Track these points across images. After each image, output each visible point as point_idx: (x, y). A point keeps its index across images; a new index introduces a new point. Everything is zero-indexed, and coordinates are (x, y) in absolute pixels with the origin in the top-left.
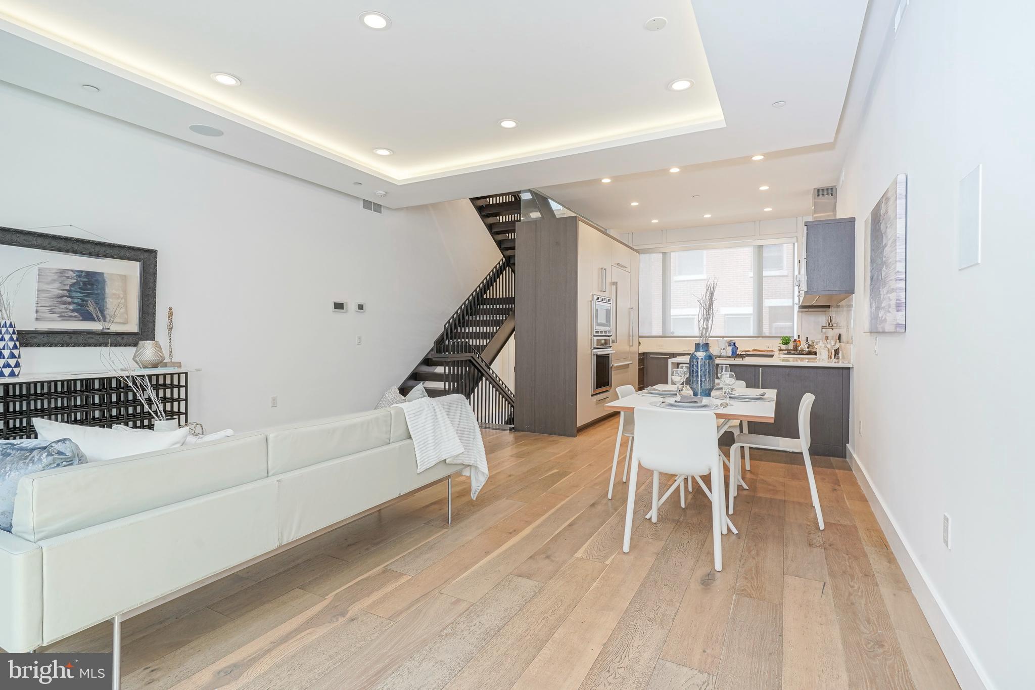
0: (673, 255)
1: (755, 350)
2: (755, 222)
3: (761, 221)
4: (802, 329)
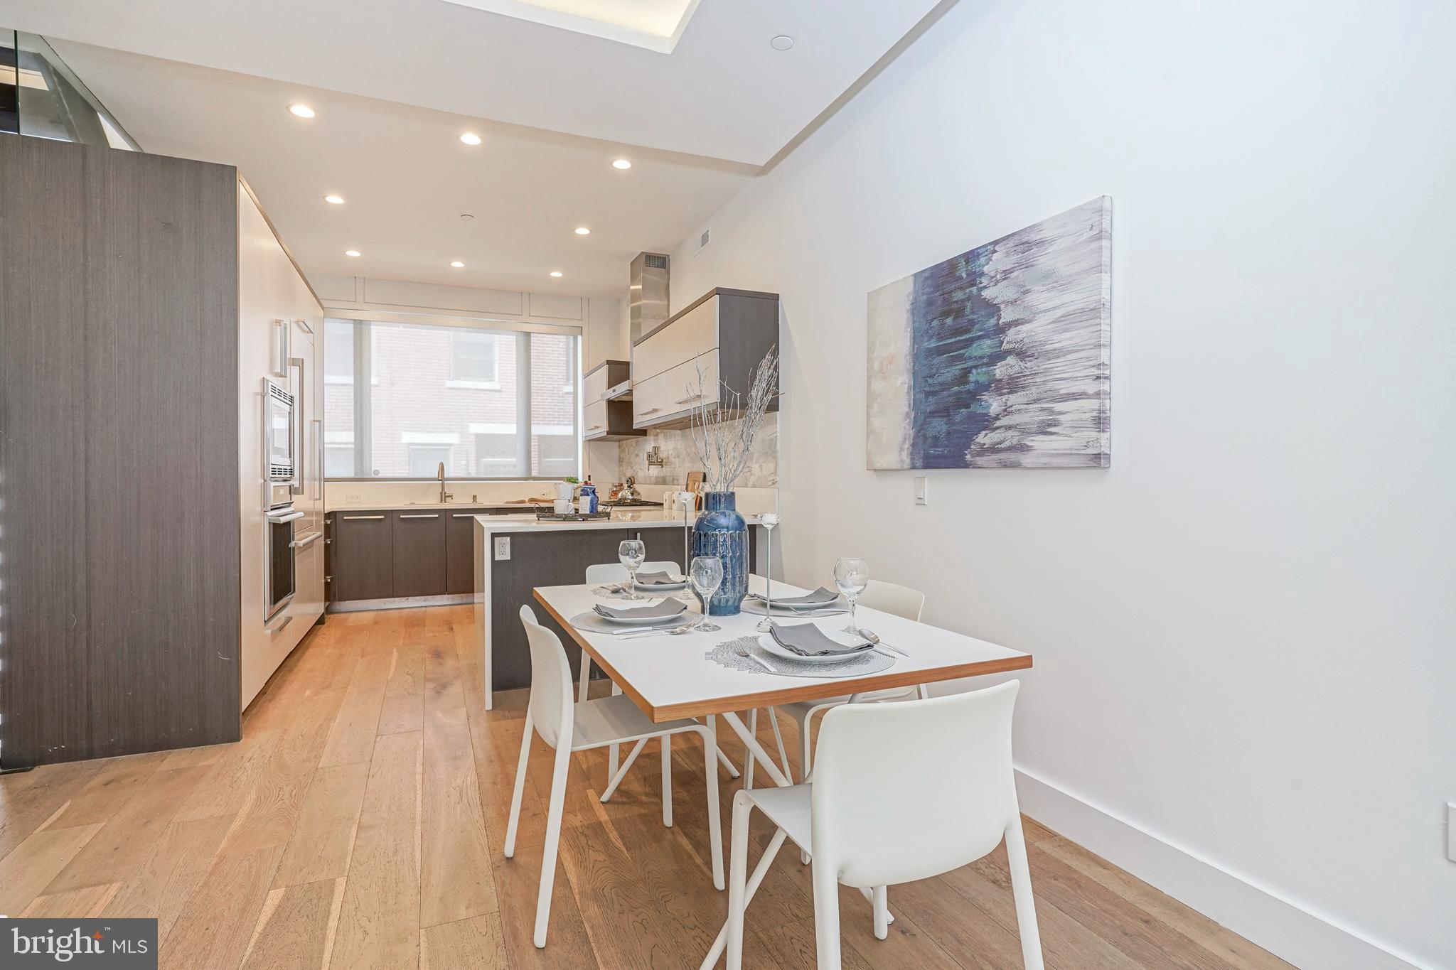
0: (374, 329)
1: (532, 500)
2: (522, 293)
3: (530, 294)
4: (589, 467)
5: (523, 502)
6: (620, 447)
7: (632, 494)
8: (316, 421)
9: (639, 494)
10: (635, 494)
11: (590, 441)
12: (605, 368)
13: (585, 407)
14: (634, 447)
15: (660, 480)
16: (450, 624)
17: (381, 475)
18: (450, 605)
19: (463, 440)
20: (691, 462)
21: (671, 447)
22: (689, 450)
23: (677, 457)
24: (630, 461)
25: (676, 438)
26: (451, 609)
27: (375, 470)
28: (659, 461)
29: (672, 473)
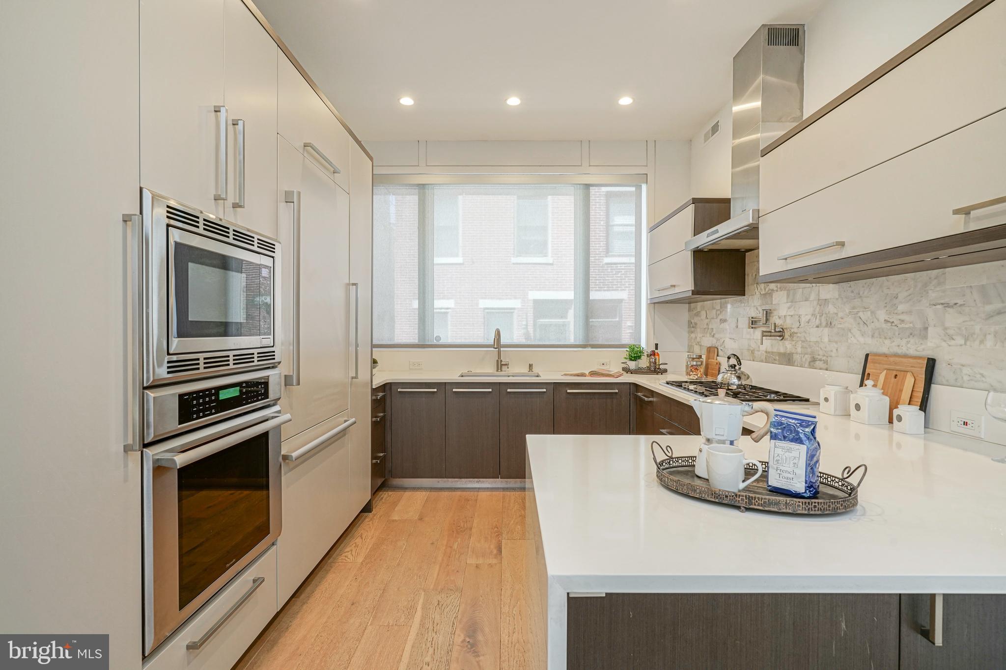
1: (593, 374)
2: (581, 141)
3: (591, 142)
4: (654, 334)
5: (583, 375)
6: (690, 310)
7: (739, 378)
8: (353, 284)
9: (748, 377)
10: (743, 377)
11: (657, 304)
12: (692, 208)
13: (650, 265)
14: (717, 310)
15: (777, 358)
16: (499, 534)
17: (443, 341)
18: (504, 489)
19: (524, 304)
20: (873, 336)
21: (806, 310)
22: (863, 315)
23: (826, 326)
24: (710, 327)
25: (822, 297)
26: (504, 497)
27: (437, 336)
28: (777, 330)
29: (809, 350)
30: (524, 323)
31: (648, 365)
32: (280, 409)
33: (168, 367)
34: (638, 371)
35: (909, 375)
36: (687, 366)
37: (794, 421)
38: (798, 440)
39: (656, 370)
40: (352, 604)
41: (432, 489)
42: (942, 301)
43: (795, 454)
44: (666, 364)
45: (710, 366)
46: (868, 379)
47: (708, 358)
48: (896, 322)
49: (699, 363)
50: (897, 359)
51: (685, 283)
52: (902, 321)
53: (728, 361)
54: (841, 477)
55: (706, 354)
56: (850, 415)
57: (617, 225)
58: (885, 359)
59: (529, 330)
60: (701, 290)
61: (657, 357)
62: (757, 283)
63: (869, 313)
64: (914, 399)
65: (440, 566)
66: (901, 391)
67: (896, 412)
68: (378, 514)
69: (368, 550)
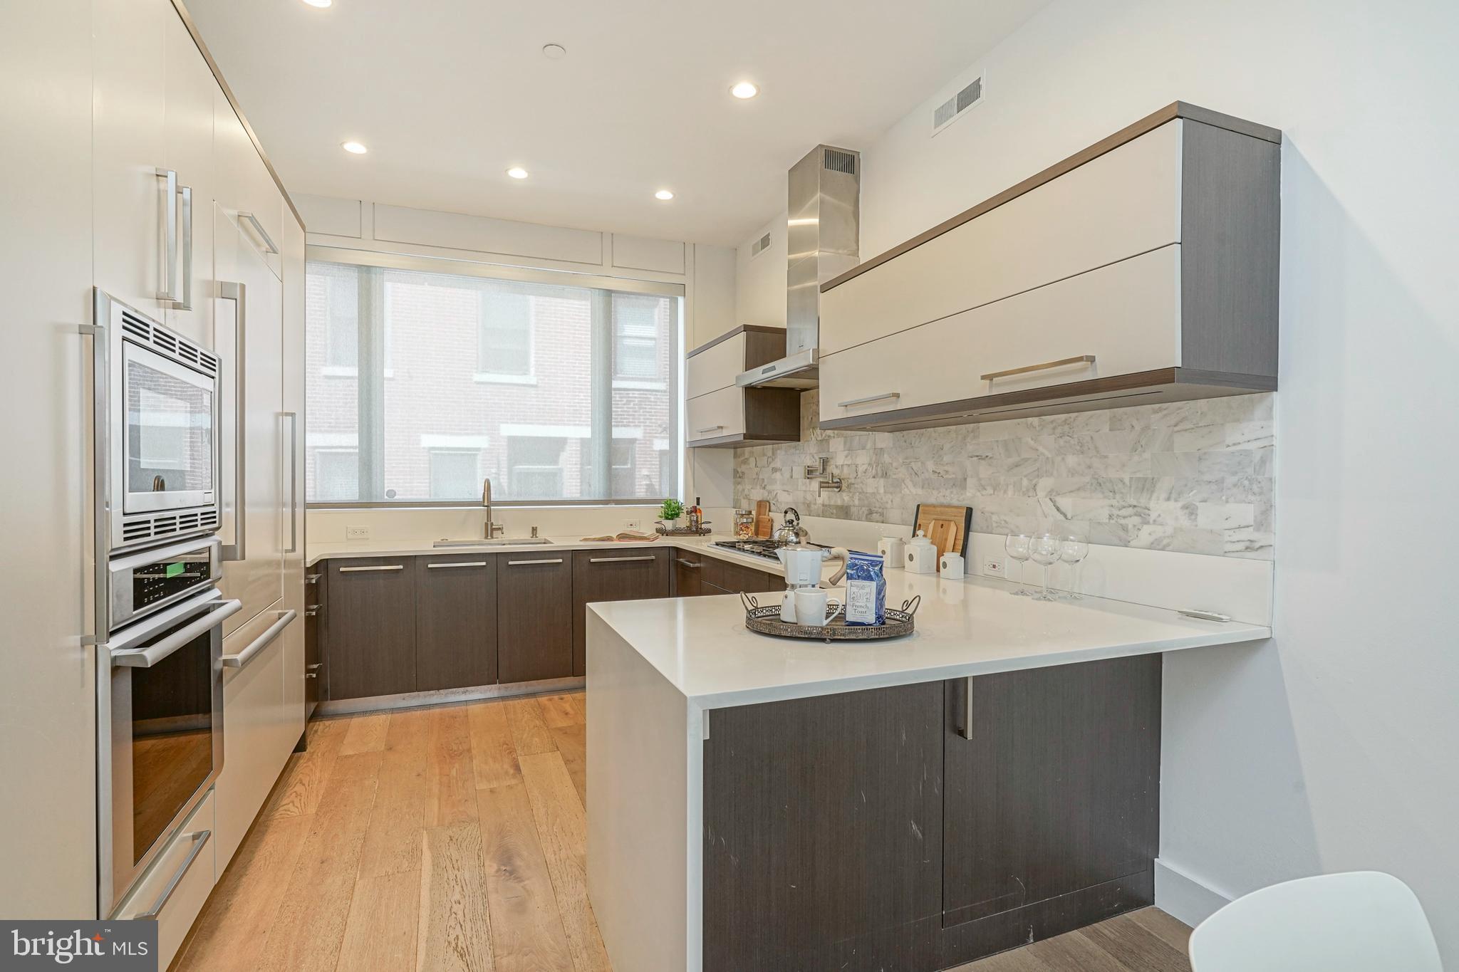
0: (388, 283)
1: (622, 537)
2: (602, 233)
3: (614, 236)
4: (694, 486)
5: (609, 539)
6: (736, 456)
7: (797, 535)
8: (287, 414)
9: (806, 534)
10: (801, 533)
11: (696, 448)
12: (742, 336)
13: (689, 401)
14: (768, 457)
15: (835, 511)
16: (511, 751)
17: (398, 498)
18: (503, 698)
19: (494, 443)
20: (923, 487)
21: (863, 459)
22: (916, 466)
23: (882, 477)
24: (761, 477)
25: (879, 445)
26: (505, 708)
27: (388, 491)
28: (835, 481)
29: (866, 502)
30: (494, 471)
31: (688, 524)
32: (220, 593)
33: (125, 532)
34: (675, 532)
35: (952, 524)
36: (736, 524)
37: (866, 562)
38: (869, 578)
39: (697, 530)
40: (322, 863)
41: (393, 710)
42: (978, 454)
43: (867, 590)
44: (710, 523)
45: (761, 524)
46: (919, 529)
47: (759, 514)
48: (942, 473)
49: (750, 520)
50: (942, 509)
51: (735, 425)
52: (947, 472)
53: (785, 516)
54: (901, 610)
55: (756, 508)
56: (904, 567)
57: (629, 337)
58: (933, 509)
59: (502, 480)
60: (754, 434)
61: (699, 514)
62: (813, 428)
63: (920, 463)
64: (957, 547)
65: (439, 800)
66: (946, 539)
67: (942, 559)
68: (317, 751)
69: (320, 797)
